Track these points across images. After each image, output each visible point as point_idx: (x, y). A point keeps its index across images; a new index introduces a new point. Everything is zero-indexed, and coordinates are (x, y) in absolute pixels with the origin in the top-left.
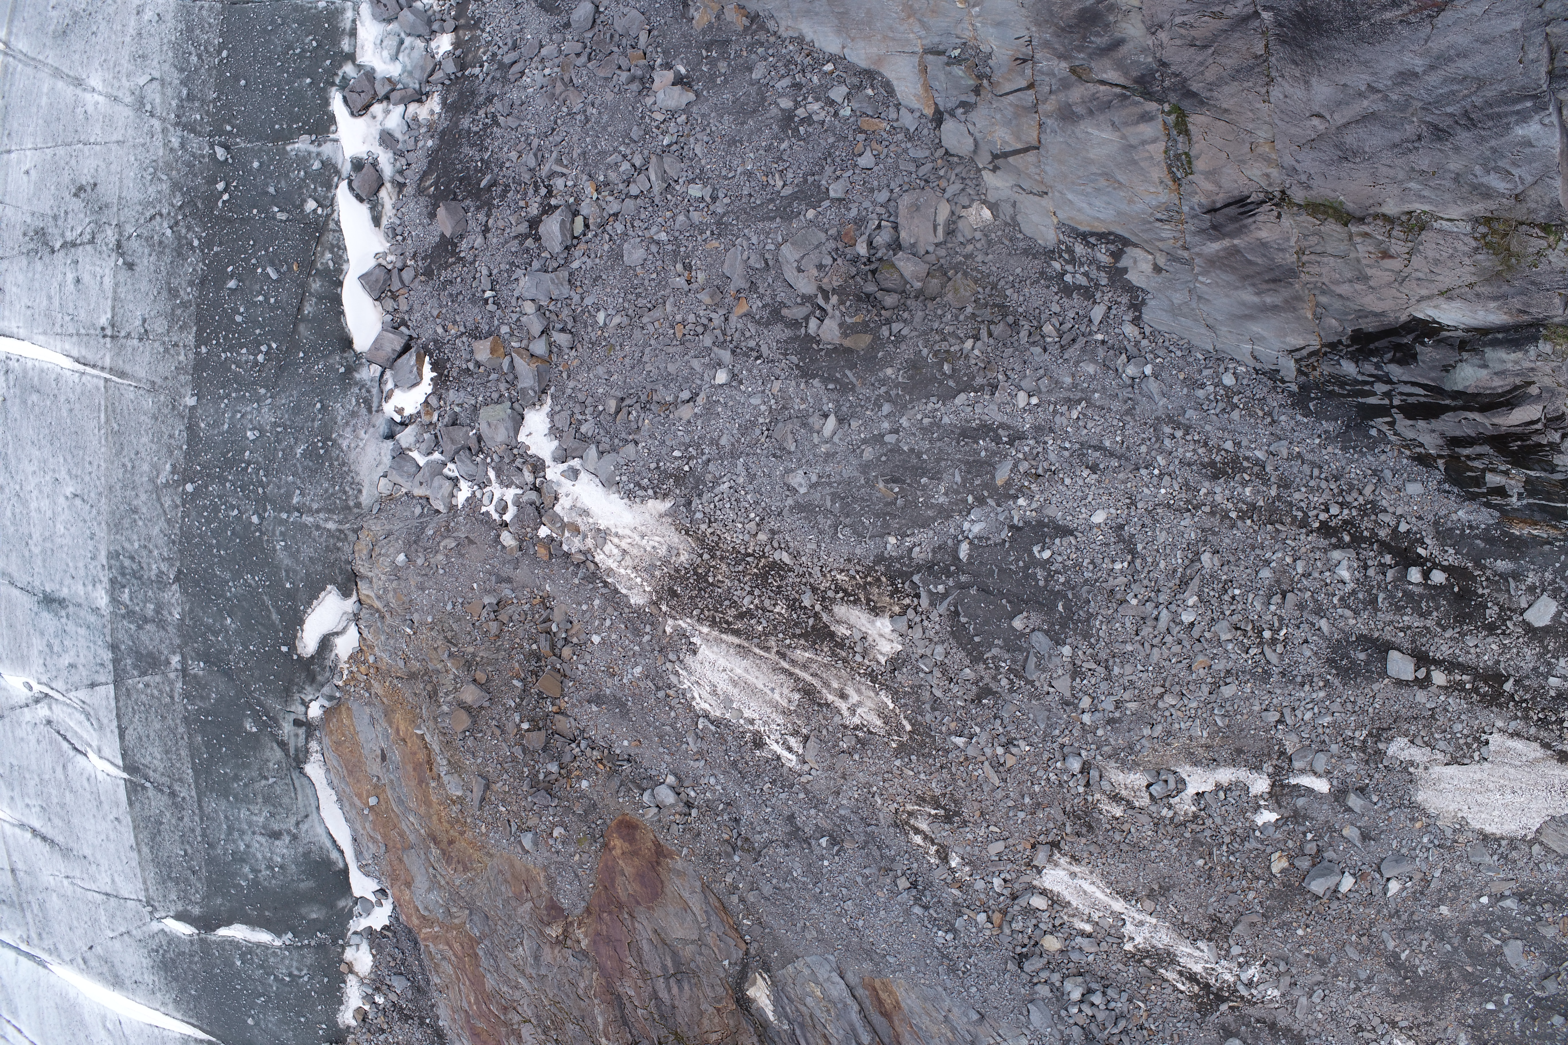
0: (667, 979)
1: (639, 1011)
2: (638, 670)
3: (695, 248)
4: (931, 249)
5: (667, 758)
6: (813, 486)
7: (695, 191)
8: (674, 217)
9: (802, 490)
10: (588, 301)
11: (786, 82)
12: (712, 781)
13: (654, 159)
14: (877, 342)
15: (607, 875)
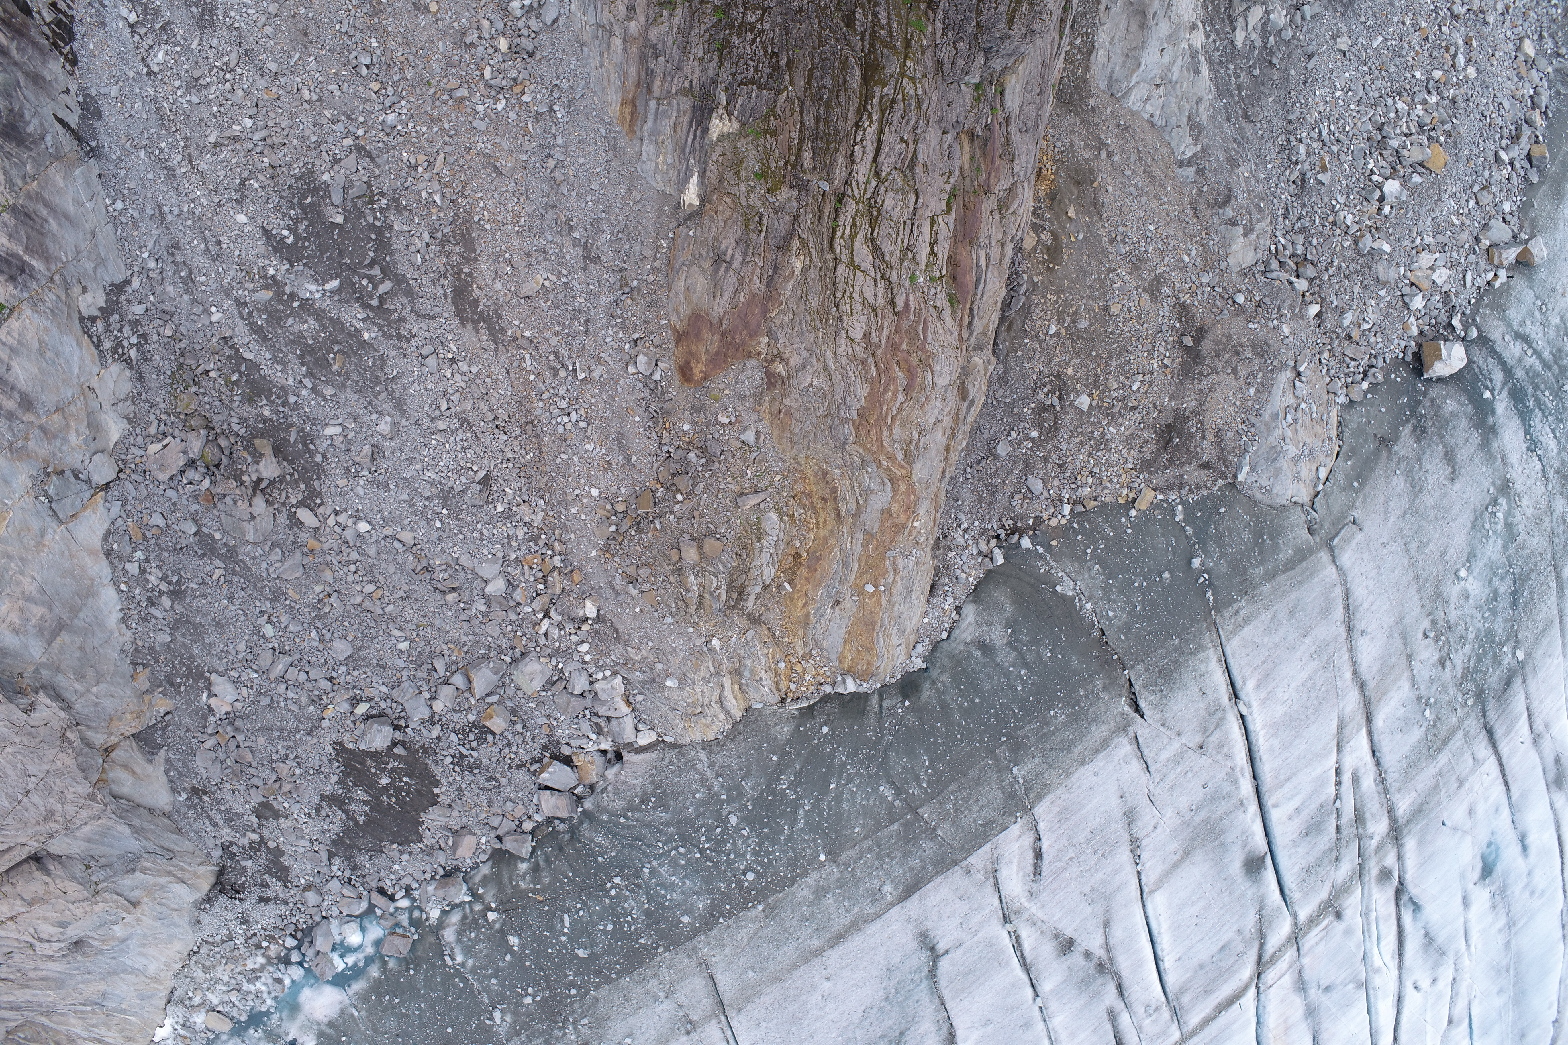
0: (730, 263)
1: (761, 264)
2: (589, 447)
3: (306, 606)
4: (178, 440)
5: (622, 382)
6: (380, 414)
7: (269, 631)
8: (297, 634)
9: (388, 419)
10: (401, 663)
11: (153, 610)
12: (609, 339)
13: (272, 676)
14: (254, 434)
15: (719, 360)
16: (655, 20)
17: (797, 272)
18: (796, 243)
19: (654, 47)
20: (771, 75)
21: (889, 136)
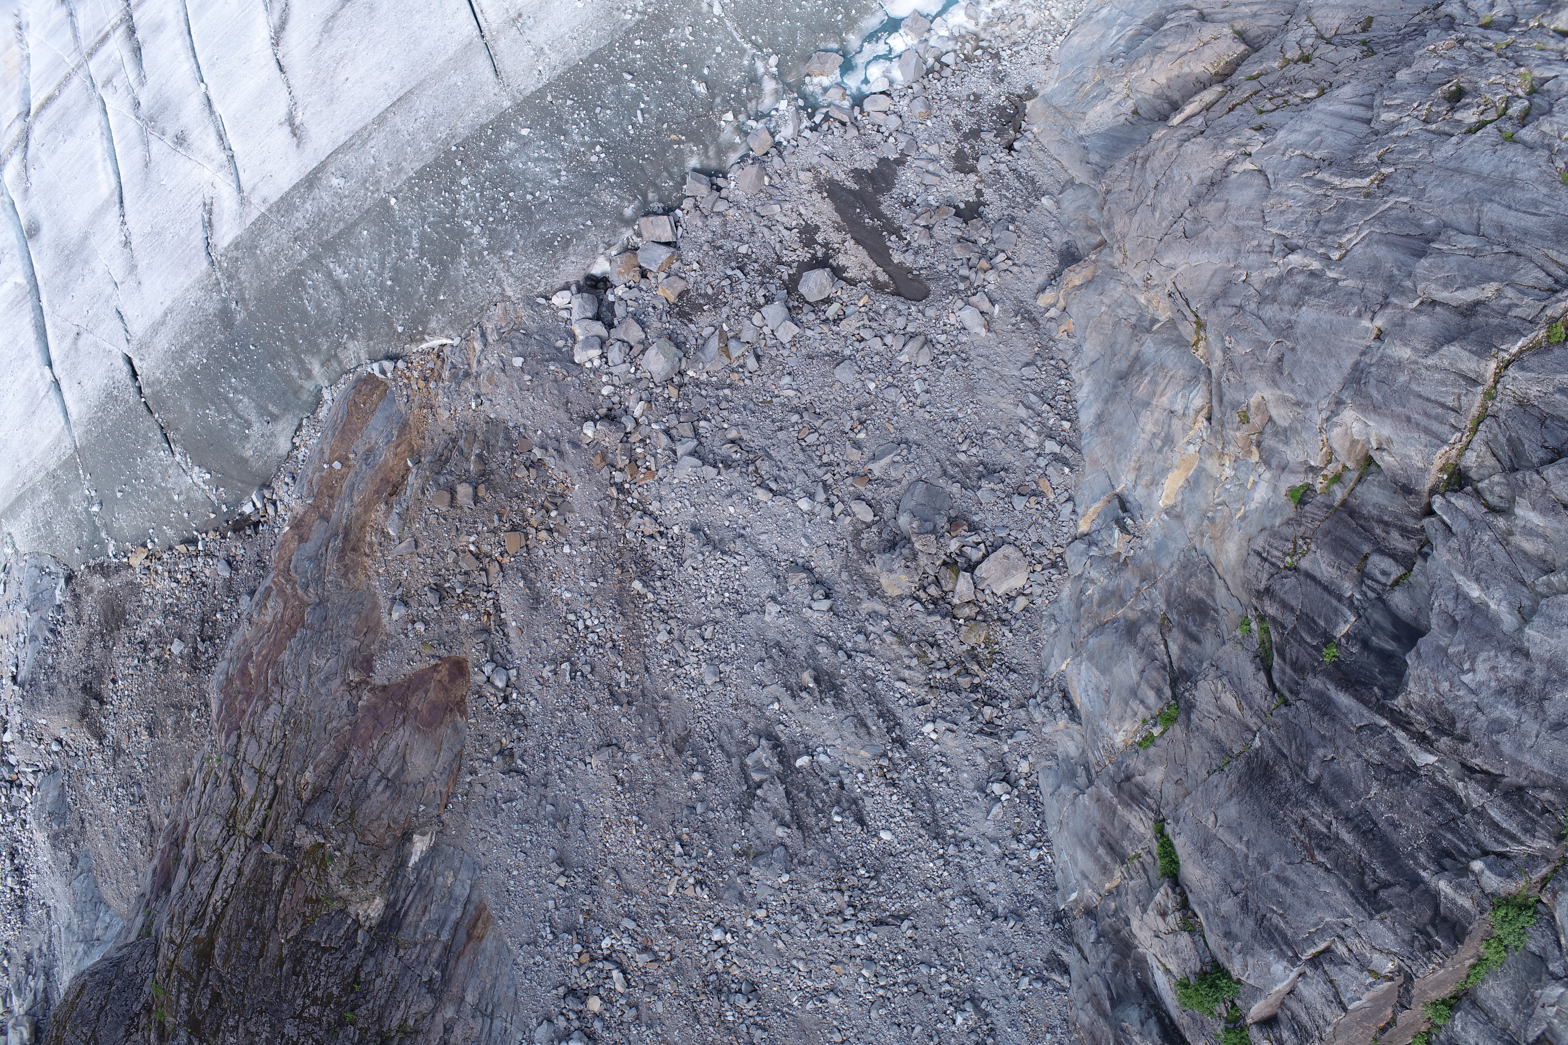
0: (383, 777)
1: (348, 776)
3: (878, 416)
4: (987, 591)
5: (525, 660)
7: (919, 387)
8: (890, 384)
10: (791, 362)
11: (1036, 399)
12: (533, 702)
13: (921, 338)
15: (417, 682)
16: (424, 1017)
17: (311, 768)
18: (306, 795)
19: (431, 991)
20: (304, 955)
21: (204, 890)
